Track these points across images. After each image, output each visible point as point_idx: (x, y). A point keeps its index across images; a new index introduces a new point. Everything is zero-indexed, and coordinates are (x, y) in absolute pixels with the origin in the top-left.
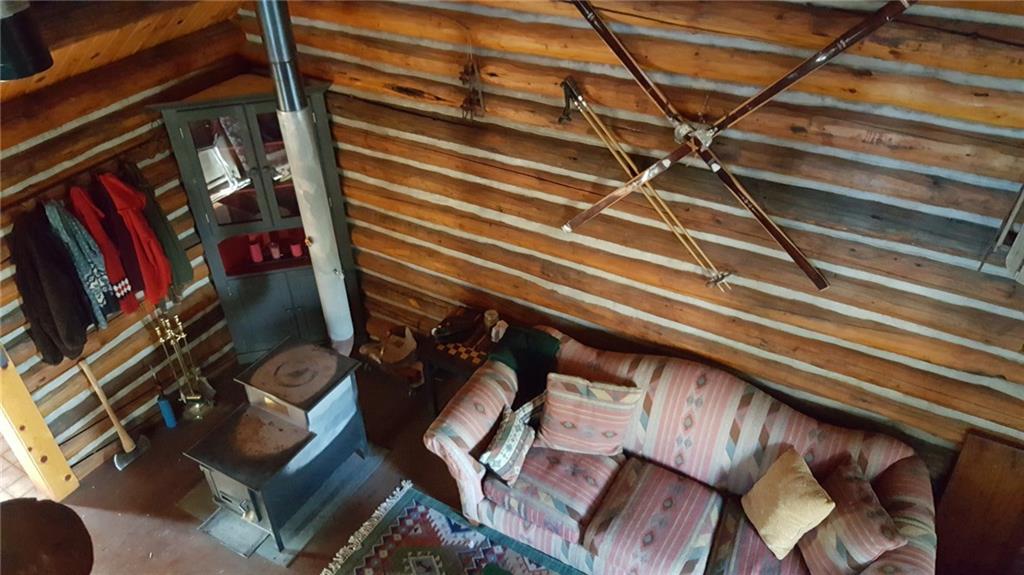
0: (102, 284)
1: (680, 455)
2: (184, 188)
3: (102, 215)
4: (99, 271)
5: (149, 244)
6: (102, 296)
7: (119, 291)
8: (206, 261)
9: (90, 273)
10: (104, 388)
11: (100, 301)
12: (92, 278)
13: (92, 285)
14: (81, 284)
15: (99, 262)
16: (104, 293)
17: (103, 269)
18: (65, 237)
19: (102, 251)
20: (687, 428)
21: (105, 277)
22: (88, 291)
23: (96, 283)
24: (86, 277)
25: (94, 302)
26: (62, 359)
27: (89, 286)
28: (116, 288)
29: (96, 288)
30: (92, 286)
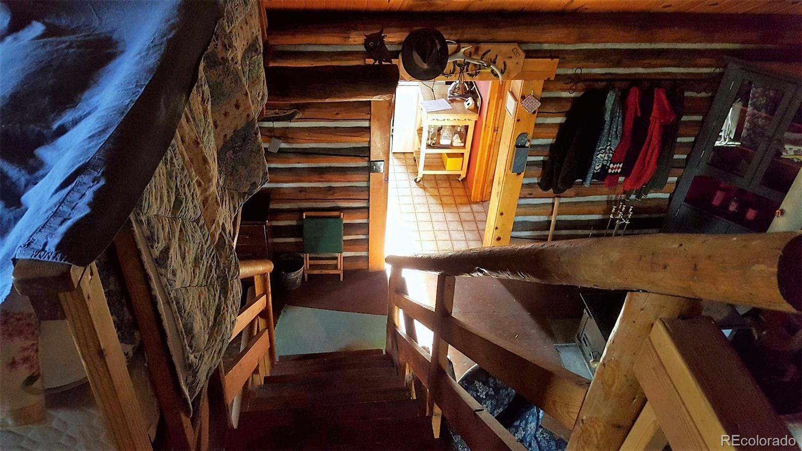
0: (606, 158)
3: (639, 114)
4: (610, 149)
5: (653, 150)
6: (600, 166)
7: (612, 169)
8: (678, 182)
9: (604, 147)
11: (597, 168)
12: (604, 151)
13: (600, 155)
14: (594, 152)
15: (615, 143)
16: (603, 164)
17: (613, 149)
18: (607, 117)
19: (621, 138)
21: (611, 155)
22: (595, 158)
23: (603, 155)
24: (601, 147)
25: (593, 167)
26: (549, 189)
27: (598, 155)
28: (612, 166)
29: (601, 158)
30: (599, 157)
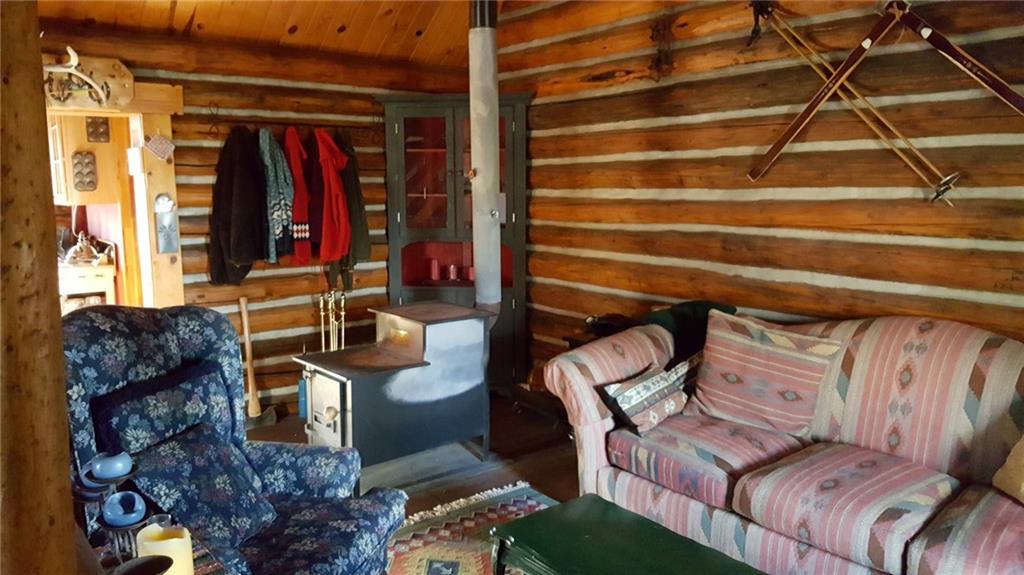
0: (285, 217)
1: (895, 431)
2: (386, 188)
3: (305, 156)
4: (286, 205)
5: (337, 196)
6: (281, 229)
7: (298, 231)
8: (388, 268)
9: (277, 202)
10: (254, 344)
11: (277, 232)
12: (278, 206)
13: (276, 213)
14: (266, 210)
15: (289, 193)
16: (283, 226)
17: (290, 204)
18: (267, 160)
19: (294, 185)
20: (904, 386)
21: (290, 213)
22: (270, 218)
23: (279, 213)
24: (273, 202)
25: (271, 231)
27: (273, 214)
28: (295, 227)
29: (278, 217)
30: (275, 216)
